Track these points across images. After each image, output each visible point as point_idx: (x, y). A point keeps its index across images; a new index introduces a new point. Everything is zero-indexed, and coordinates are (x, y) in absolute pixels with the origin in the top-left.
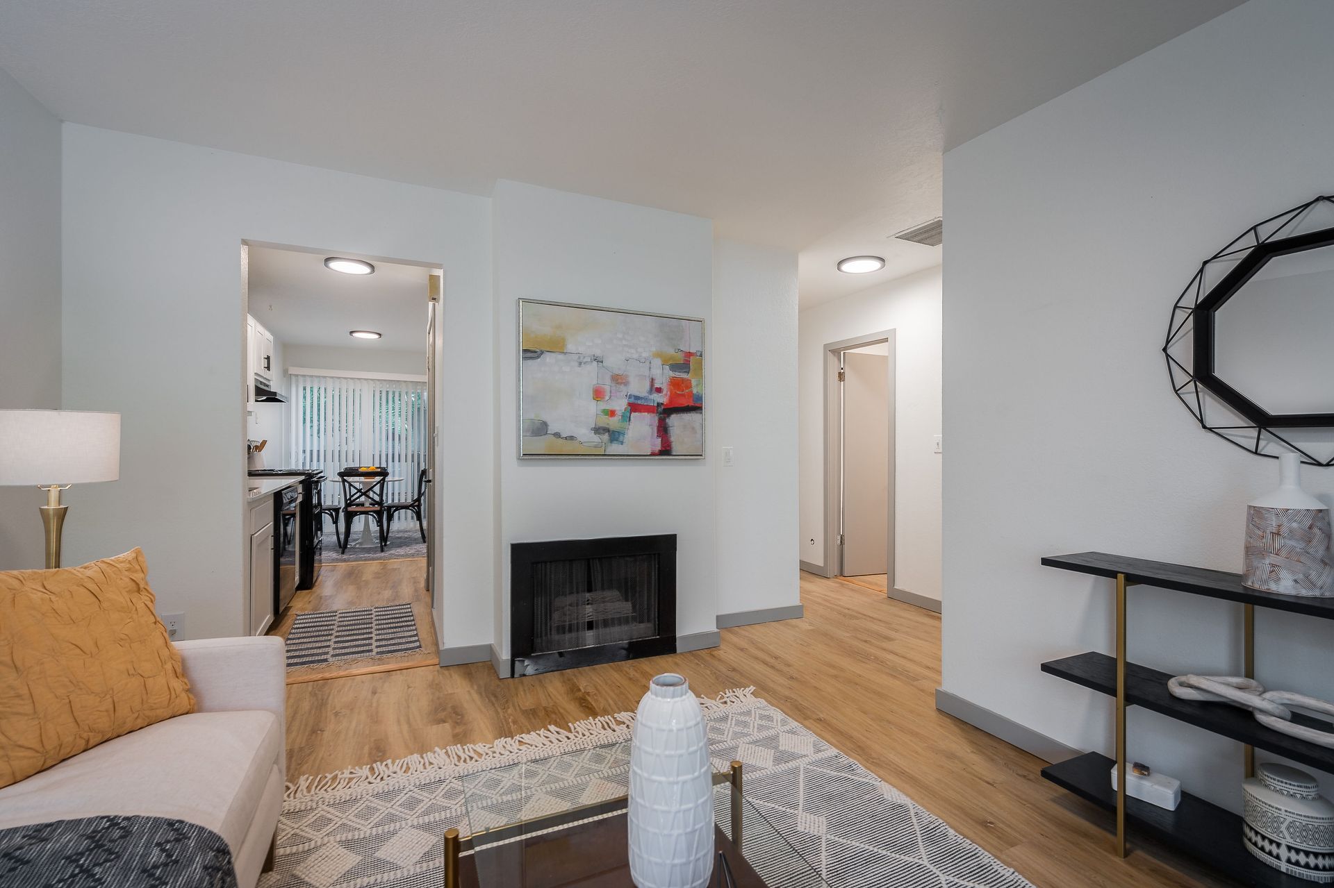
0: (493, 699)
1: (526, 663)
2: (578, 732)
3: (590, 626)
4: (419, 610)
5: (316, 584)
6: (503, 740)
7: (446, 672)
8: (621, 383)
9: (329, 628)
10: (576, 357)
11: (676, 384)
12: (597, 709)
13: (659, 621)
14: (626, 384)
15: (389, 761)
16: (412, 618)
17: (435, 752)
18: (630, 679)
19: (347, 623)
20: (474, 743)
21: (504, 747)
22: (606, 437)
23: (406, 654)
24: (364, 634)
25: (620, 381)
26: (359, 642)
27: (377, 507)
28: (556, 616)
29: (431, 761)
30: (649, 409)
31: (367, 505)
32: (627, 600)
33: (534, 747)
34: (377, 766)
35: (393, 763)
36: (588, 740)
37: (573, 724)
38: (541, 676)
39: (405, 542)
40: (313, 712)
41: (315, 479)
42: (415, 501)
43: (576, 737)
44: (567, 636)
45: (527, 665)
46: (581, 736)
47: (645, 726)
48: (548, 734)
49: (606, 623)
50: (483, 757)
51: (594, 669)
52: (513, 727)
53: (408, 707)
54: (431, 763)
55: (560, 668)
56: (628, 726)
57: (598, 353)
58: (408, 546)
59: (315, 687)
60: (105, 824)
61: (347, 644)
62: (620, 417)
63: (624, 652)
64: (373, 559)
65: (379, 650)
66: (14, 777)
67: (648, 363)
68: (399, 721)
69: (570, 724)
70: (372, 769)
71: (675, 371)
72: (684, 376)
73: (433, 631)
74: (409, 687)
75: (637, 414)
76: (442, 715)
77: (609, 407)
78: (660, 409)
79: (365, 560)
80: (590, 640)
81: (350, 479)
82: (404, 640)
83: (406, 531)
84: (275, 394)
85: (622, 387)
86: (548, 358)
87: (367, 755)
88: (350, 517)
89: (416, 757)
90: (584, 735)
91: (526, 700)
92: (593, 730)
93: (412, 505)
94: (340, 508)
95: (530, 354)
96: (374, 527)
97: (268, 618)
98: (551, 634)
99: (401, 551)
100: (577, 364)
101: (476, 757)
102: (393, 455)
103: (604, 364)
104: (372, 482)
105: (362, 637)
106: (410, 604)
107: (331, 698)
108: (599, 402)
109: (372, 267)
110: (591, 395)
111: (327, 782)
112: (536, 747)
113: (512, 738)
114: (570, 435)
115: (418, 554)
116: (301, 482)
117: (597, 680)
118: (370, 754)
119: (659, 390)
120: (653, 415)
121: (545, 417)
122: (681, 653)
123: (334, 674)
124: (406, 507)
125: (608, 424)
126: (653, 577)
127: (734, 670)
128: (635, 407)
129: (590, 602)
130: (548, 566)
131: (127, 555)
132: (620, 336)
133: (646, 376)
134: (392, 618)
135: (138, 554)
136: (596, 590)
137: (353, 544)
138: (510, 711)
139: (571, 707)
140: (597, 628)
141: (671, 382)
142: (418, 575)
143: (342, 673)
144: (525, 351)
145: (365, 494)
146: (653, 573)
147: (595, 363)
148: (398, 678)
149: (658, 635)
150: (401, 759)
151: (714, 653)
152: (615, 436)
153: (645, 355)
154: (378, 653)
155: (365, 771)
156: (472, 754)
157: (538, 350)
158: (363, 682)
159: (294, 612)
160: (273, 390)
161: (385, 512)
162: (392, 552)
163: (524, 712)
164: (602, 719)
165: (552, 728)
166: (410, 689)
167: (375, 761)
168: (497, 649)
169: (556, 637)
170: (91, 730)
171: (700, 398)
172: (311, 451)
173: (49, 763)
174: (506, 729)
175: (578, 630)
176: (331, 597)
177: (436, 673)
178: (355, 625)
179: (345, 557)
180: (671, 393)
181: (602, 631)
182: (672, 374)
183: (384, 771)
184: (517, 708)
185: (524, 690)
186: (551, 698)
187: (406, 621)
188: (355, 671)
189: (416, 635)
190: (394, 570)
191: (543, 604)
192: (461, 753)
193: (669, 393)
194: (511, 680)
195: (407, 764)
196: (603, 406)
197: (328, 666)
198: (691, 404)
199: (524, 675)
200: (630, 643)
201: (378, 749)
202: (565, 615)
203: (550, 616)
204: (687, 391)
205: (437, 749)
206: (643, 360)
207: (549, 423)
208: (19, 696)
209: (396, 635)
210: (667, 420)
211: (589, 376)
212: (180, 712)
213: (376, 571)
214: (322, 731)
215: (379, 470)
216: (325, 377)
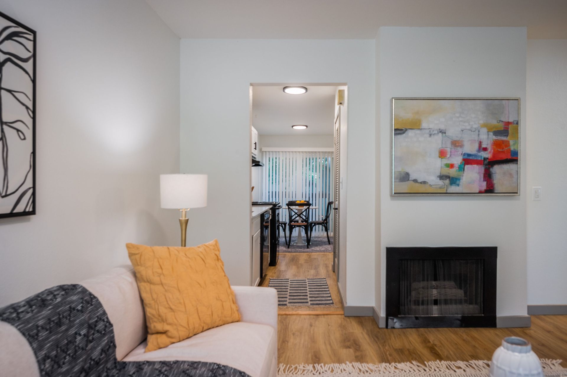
0: (376, 339)
1: (395, 320)
2: (431, 368)
3: (436, 302)
4: (330, 282)
5: (277, 264)
6: (384, 364)
7: (348, 320)
8: (458, 146)
9: (286, 287)
10: (428, 131)
11: (497, 144)
12: (442, 356)
13: (483, 304)
14: (462, 146)
15: (322, 364)
16: (327, 287)
17: (346, 364)
18: (464, 340)
19: (294, 286)
20: (367, 363)
21: (385, 369)
22: (447, 181)
23: (326, 307)
24: (303, 293)
25: (457, 144)
26: (301, 297)
27: (304, 223)
28: (413, 293)
29: (345, 369)
30: (478, 162)
31: (300, 222)
32: (461, 288)
33: (403, 371)
34: (316, 365)
35: (325, 366)
36: (438, 374)
37: (427, 362)
38: (404, 330)
39: (319, 243)
40: (282, 332)
41: (277, 207)
42: (325, 220)
43: (430, 370)
44: (421, 307)
45: (396, 322)
46: (433, 370)
47: (500, 368)
48: (412, 366)
49: (446, 302)
50: (373, 372)
51: (438, 330)
52: (389, 358)
53: (329, 336)
54: (344, 370)
55: (416, 326)
56: (464, 370)
57: (442, 127)
58: (321, 246)
59: (282, 318)
60: (216, 367)
61: (295, 297)
62: (457, 169)
63: (458, 322)
64: (304, 252)
65: (312, 302)
66: (180, 339)
67: (477, 132)
68: (325, 343)
69: (426, 362)
70: (314, 367)
71: (498, 136)
72: (504, 138)
73: (339, 295)
74: (329, 325)
75: (469, 166)
76: (348, 344)
77: (449, 162)
78: (486, 162)
79: (300, 252)
80: (435, 311)
81: (291, 207)
82: (324, 299)
83: (319, 237)
84: (259, 162)
85: (459, 149)
86: (410, 133)
87: (310, 359)
88: (291, 228)
89: (337, 365)
90: (435, 370)
91: (396, 343)
92: (441, 368)
93: (323, 223)
94: (287, 223)
95: (399, 131)
96: (303, 234)
97: (258, 280)
98: (410, 305)
99: (318, 248)
100: (428, 135)
101: (369, 371)
102: (312, 194)
103: (447, 134)
104: (302, 209)
105: (303, 294)
106: (325, 279)
107: (290, 325)
108: (443, 159)
109: (306, 89)
110: (437, 154)
111: (292, 369)
112: (405, 371)
113: (390, 364)
114: (423, 180)
115: (326, 251)
116: (271, 209)
117: (441, 338)
118: (312, 358)
119: (485, 149)
120: (480, 166)
121: (408, 170)
122: (500, 328)
123: (290, 313)
124: (319, 224)
125: (449, 173)
126: (480, 275)
127: (543, 345)
128: (468, 160)
129: (435, 287)
130: (409, 262)
131: (212, 242)
132: (458, 115)
133: (476, 140)
134: (317, 286)
135: (216, 242)
136: (440, 280)
137: (292, 243)
138: (387, 348)
139: (425, 352)
140: (440, 304)
141: (494, 143)
142: (328, 263)
143: (294, 313)
144: (395, 130)
145: (299, 216)
146: (480, 272)
147: (440, 134)
148: (322, 319)
149: (483, 314)
150: (328, 364)
151: (525, 331)
152: (454, 181)
153: (475, 126)
154: (311, 304)
155: (311, 366)
156: (368, 370)
157: (403, 129)
158: (305, 319)
159: (269, 278)
160: (257, 160)
161: (309, 226)
162: (313, 248)
163: (396, 350)
164: (445, 362)
165: (414, 362)
166: (329, 327)
167: (315, 363)
168: (377, 309)
169: (414, 307)
170: (204, 323)
171: (516, 153)
172: (272, 192)
173: (191, 335)
174: (386, 358)
175: (428, 304)
176: (285, 271)
177: (342, 319)
178: (298, 287)
179: (289, 250)
180: (494, 150)
181: (443, 307)
182: (495, 138)
183: (320, 370)
184: (391, 347)
185: (395, 337)
186: (412, 344)
187: (325, 288)
188: (300, 312)
189: (330, 297)
190: (315, 259)
191: (406, 286)
192: (361, 367)
193: (492, 151)
194: (385, 330)
195: (332, 368)
196: (445, 161)
197: (287, 308)
198: (510, 157)
199: (394, 328)
200: (463, 317)
201: (316, 357)
202: (419, 293)
203: (410, 294)
204: (506, 149)
205: (348, 363)
206: (474, 130)
207: (410, 173)
208: (180, 303)
209: (319, 295)
210: (491, 169)
211: (437, 142)
212: (235, 320)
213: (306, 259)
214: (288, 342)
215: (306, 202)
216: (279, 152)
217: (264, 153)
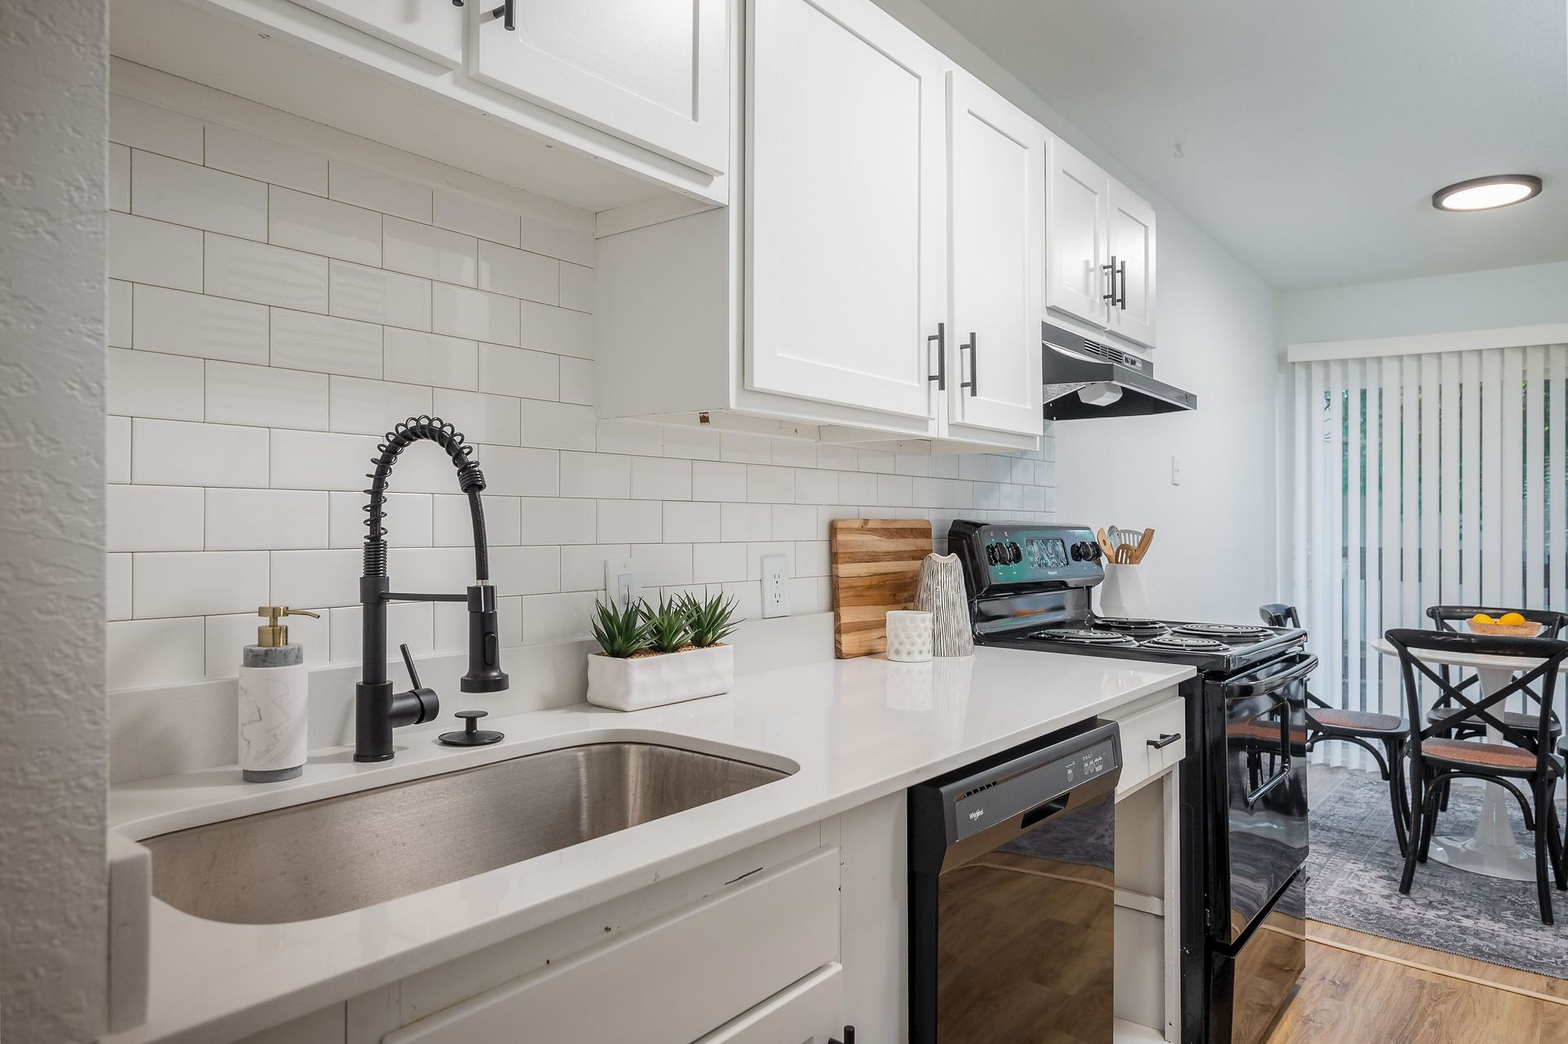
215: (1537, 631)
216: (1379, 359)
217: (1300, 372)
